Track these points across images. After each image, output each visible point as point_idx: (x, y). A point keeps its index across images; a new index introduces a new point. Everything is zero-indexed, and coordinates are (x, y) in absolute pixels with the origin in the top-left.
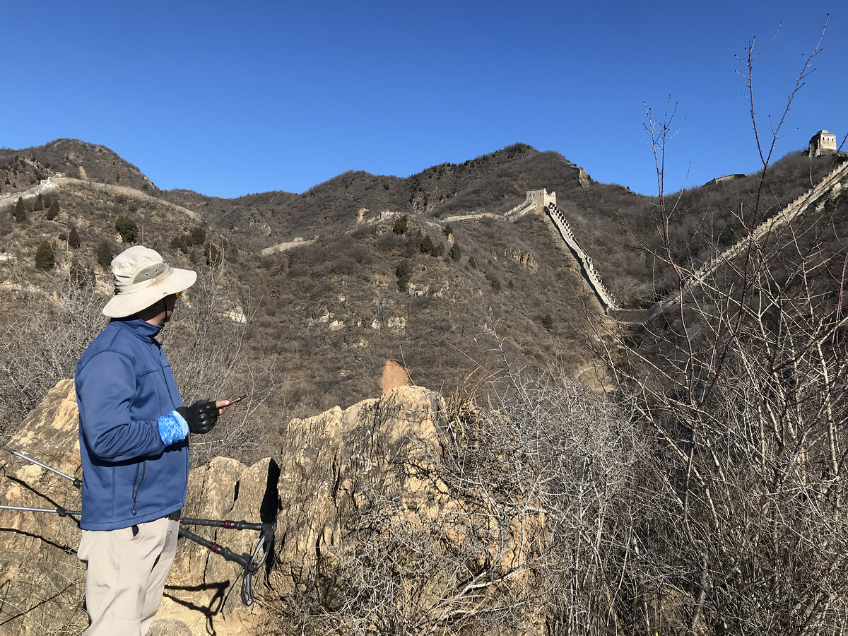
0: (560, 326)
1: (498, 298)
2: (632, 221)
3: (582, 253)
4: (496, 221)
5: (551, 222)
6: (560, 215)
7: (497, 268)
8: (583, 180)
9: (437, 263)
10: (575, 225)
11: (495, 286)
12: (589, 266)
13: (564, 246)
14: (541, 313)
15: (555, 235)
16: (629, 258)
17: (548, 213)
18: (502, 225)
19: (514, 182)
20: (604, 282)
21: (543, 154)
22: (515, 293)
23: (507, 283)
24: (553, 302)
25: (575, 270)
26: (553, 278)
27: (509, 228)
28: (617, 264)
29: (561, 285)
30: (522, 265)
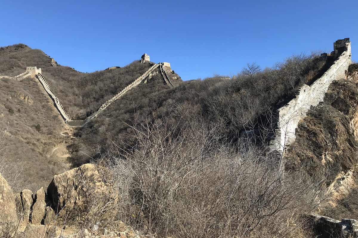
0: (44, 129)
1: (13, 117)
2: (76, 83)
3: (54, 96)
4: (10, 80)
5: (39, 82)
6: (44, 79)
7: (11, 103)
8: (53, 64)
10: (51, 84)
11: (11, 111)
12: (57, 102)
13: (45, 93)
14: (35, 123)
15: (41, 88)
16: (75, 99)
17: (37, 77)
18: (13, 82)
19: (19, 62)
20: (65, 109)
21: (34, 50)
22: (21, 115)
23: (17, 110)
24: (41, 119)
25: (51, 104)
26: (41, 107)
27: (18, 83)
28: (70, 101)
29: (45, 111)
30: (25, 101)
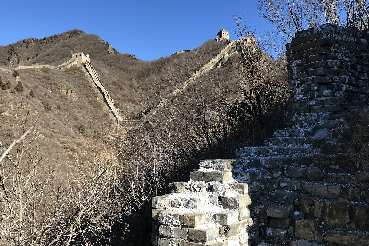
0: (89, 131)
1: (48, 116)
2: (136, 73)
3: (104, 89)
4: (52, 70)
5: (86, 72)
6: (92, 68)
7: (50, 98)
8: (110, 51)
9: (6, 94)
10: (101, 74)
11: (47, 108)
12: (108, 96)
13: (94, 85)
14: (78, 124)
15: (89, 79)
16: (131, 93)
17: (85, 66)
18: (55, 72)
20: (117, 106)
22: (61, 113)
23: (56, 107)
24: (86, 117)
25: (100, 99)
26: (87, 103)
27: (60, 74)
28: (124, 96)
29: (92, 108)
30: (67, 96)
